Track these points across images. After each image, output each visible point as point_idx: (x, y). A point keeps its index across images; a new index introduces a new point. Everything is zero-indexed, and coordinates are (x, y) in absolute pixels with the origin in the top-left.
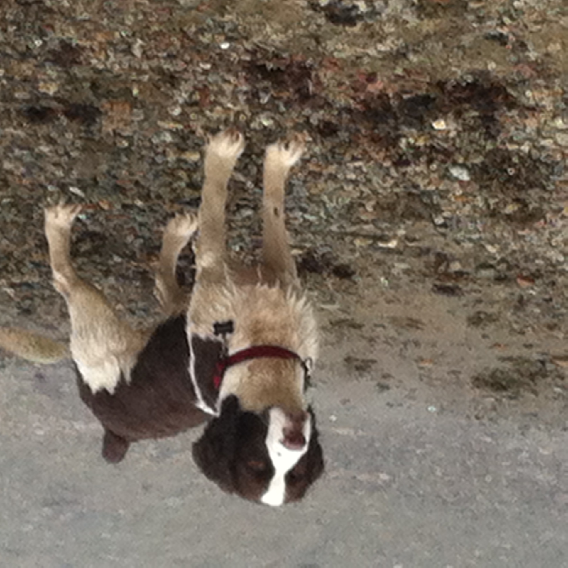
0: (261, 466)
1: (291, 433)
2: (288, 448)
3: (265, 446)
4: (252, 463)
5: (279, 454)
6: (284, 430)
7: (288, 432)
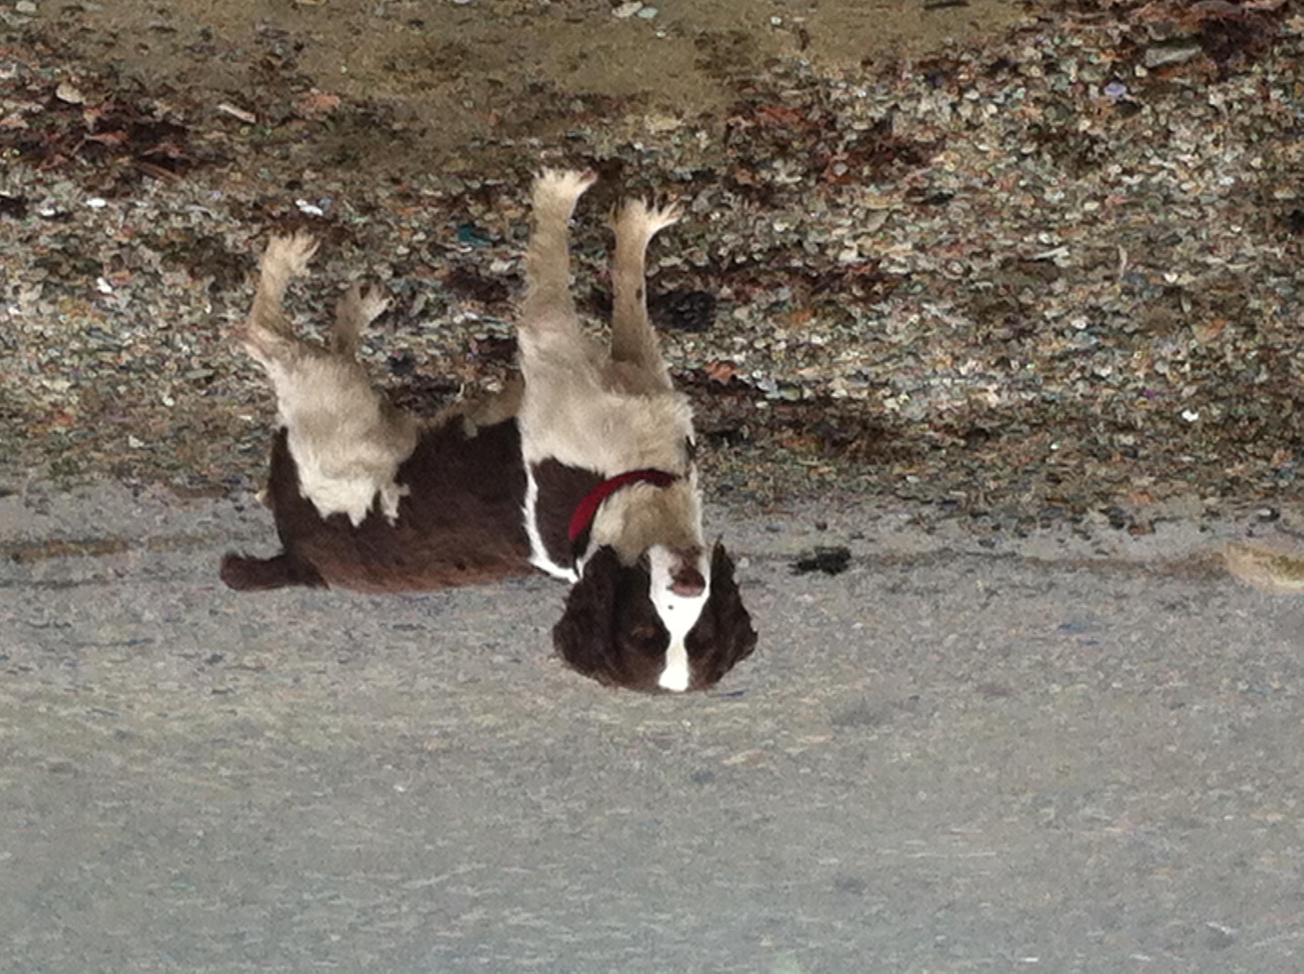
0: (650, 632)
1: (682, 572)
2: (683, 594)
3: (651, 603)
4: (638, 630)
5: (671, 607)
6: (671, 571)
7: (676, 573)
